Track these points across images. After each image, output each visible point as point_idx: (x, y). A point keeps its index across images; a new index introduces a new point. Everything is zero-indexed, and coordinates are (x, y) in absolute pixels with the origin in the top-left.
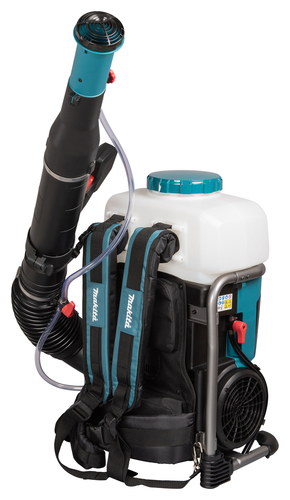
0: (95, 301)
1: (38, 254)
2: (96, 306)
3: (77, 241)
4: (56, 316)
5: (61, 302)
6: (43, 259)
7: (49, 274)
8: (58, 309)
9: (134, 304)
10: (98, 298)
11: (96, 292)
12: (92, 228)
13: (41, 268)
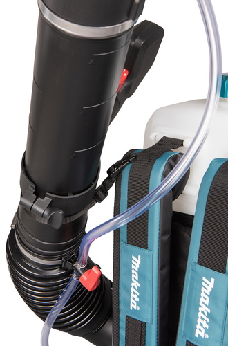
0: (135, 276)
1: (39, 193)
2: (135, 284)
3: (103, 176)
4: (72, 286)
5: (79, 266)
6: (47, 200)
7: (57, 225)
8: (74, 276)
9: (213, 296)
10: (140, 272)
11: (136, 262)
12: (131, 157)
13: (42, 216)
